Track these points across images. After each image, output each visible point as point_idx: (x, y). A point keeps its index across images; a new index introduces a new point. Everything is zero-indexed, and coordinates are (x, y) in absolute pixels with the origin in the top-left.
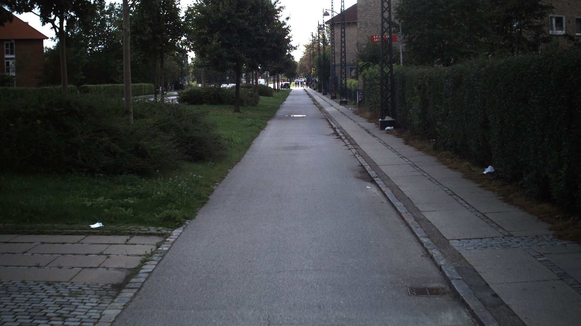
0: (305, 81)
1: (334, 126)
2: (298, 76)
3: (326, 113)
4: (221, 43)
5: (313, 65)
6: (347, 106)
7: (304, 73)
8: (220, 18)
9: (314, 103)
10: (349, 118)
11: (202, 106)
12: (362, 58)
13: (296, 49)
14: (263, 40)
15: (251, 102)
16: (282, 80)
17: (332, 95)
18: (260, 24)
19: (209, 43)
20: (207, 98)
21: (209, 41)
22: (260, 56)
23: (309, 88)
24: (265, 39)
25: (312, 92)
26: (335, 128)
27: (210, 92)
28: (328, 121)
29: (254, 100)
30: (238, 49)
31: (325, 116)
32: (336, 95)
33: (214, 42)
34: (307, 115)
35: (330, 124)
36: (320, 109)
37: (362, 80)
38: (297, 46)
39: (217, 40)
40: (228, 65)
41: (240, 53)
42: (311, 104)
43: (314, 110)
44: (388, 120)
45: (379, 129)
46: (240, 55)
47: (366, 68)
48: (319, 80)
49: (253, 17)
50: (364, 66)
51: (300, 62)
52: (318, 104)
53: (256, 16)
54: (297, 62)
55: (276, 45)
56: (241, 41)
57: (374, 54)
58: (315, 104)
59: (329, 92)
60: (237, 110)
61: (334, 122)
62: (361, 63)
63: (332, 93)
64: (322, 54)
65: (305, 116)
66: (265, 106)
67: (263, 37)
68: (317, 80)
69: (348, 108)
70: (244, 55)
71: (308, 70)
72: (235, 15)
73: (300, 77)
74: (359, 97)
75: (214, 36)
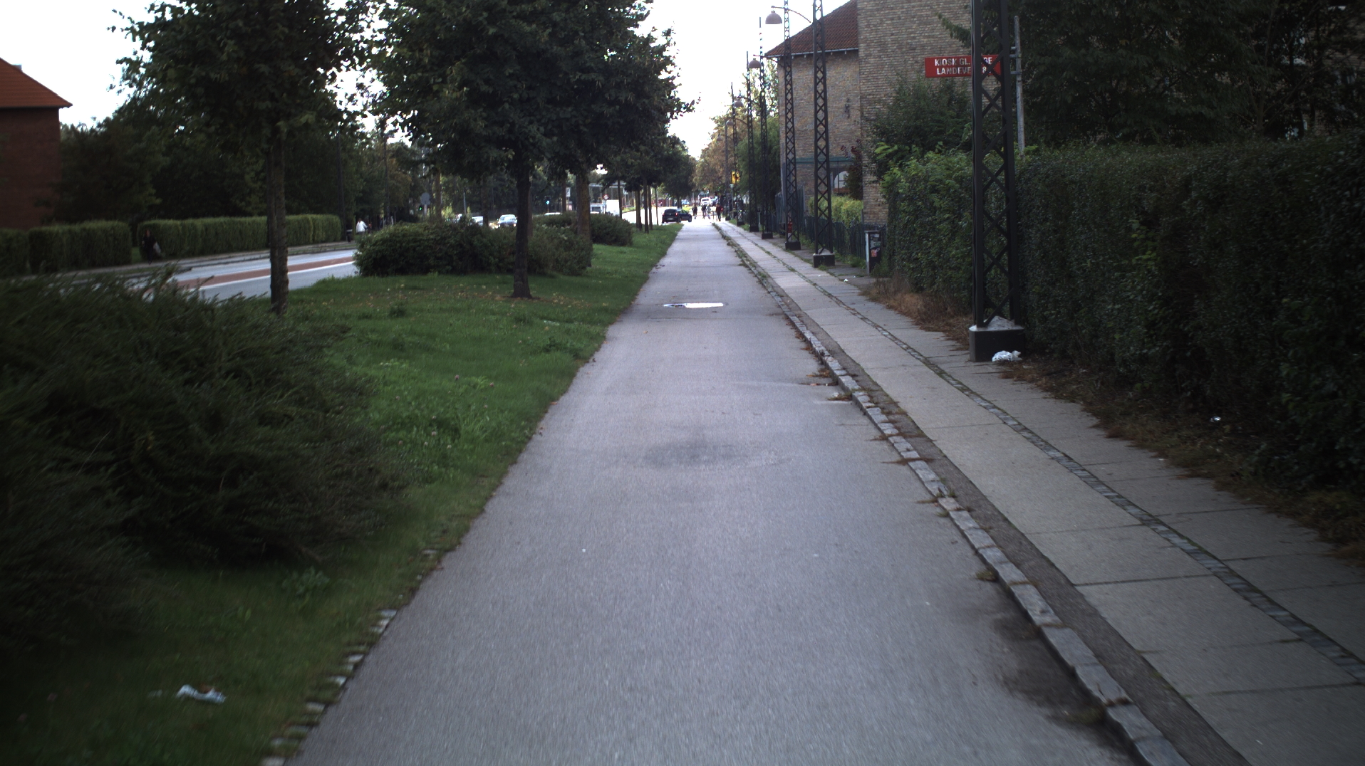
0: (714, 204)
1: (818, 346)
2: (698, 192)
3: (781, 296)
4: (469, 94)
5: (735, 164)
6: (837, 272)
7: (711, 184)
8: (465, 20)
9: (742, 261)
10: (855, 313)
11: (425, 277)
12: (883, 134)
13: (691, 111)
14: (593, 82)
15: (569, 263)
16: (660, 201)
17: (788, 239)
18: (584, 37)
19: (437, 94)
20: (440, 255)
21: (435, 88)
22: (585, 130)
23: (723, 219)
24: (599, 79)
25: (734, 230)
26: (823, 354)
27: (450, 237)
28: (792, 324)
29: (575, 258)
30: (522, 111)
31: (779, 306)
32: (798, 238)
33: (448, 89)
34: (726, 304)
35: (801, 336)
36: (760, 282)
37: (884, 197)
38: (693, 102)
39: (457, 84)
40: (488, 157)
41: (526, 123)
42: (734, 265)
43: (745, 286)
44: (1002, 329)
45: (968, 357)
46: (526, 128)
47: (897, 162)
48: (750, 201)
49: (563, 15)
50: (889, 156)
51: (701, 157)
52: (754, 264)
53: (572, 15)
54: (694, 159)
55: (631, 97)
56: (530, 88)
57: (918, 123)
58: (744, 265)
59: (776, 231)
60: (522, 292)
61: (814, 330)
62: (882, 148)
63: (789, 234)
64: (759, 136)
65: (721, 305)
66: (608, 273)
67: (593, 76)
68: (745, 202)
69: (841, 277)
70: (538, 129)
71: (721, 177)
72: (512, 12)
73: (702, 193)
74: (873, 246)
75: (448, 72)
